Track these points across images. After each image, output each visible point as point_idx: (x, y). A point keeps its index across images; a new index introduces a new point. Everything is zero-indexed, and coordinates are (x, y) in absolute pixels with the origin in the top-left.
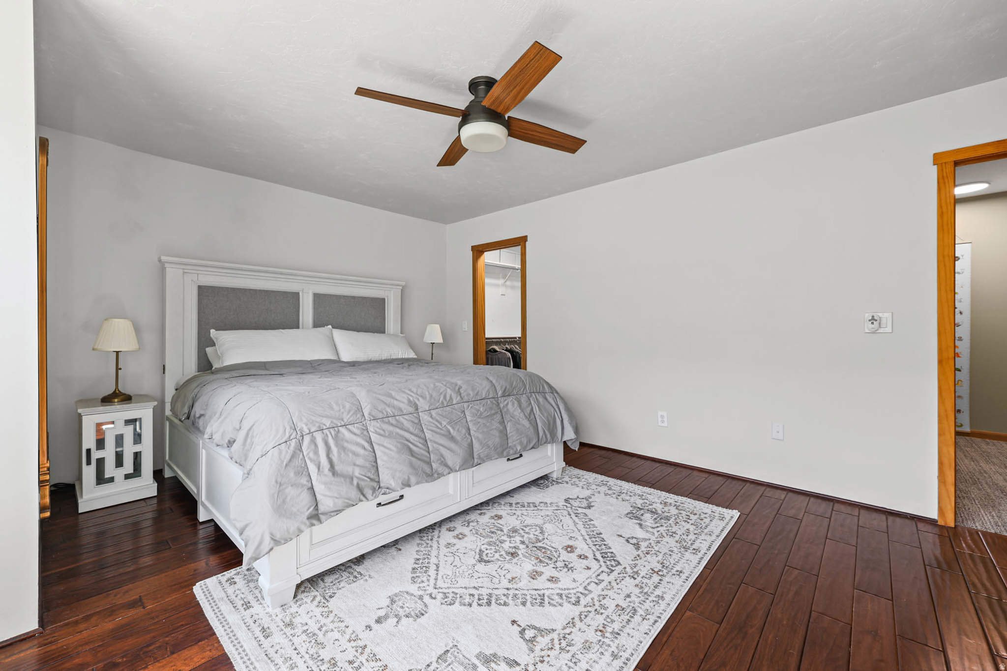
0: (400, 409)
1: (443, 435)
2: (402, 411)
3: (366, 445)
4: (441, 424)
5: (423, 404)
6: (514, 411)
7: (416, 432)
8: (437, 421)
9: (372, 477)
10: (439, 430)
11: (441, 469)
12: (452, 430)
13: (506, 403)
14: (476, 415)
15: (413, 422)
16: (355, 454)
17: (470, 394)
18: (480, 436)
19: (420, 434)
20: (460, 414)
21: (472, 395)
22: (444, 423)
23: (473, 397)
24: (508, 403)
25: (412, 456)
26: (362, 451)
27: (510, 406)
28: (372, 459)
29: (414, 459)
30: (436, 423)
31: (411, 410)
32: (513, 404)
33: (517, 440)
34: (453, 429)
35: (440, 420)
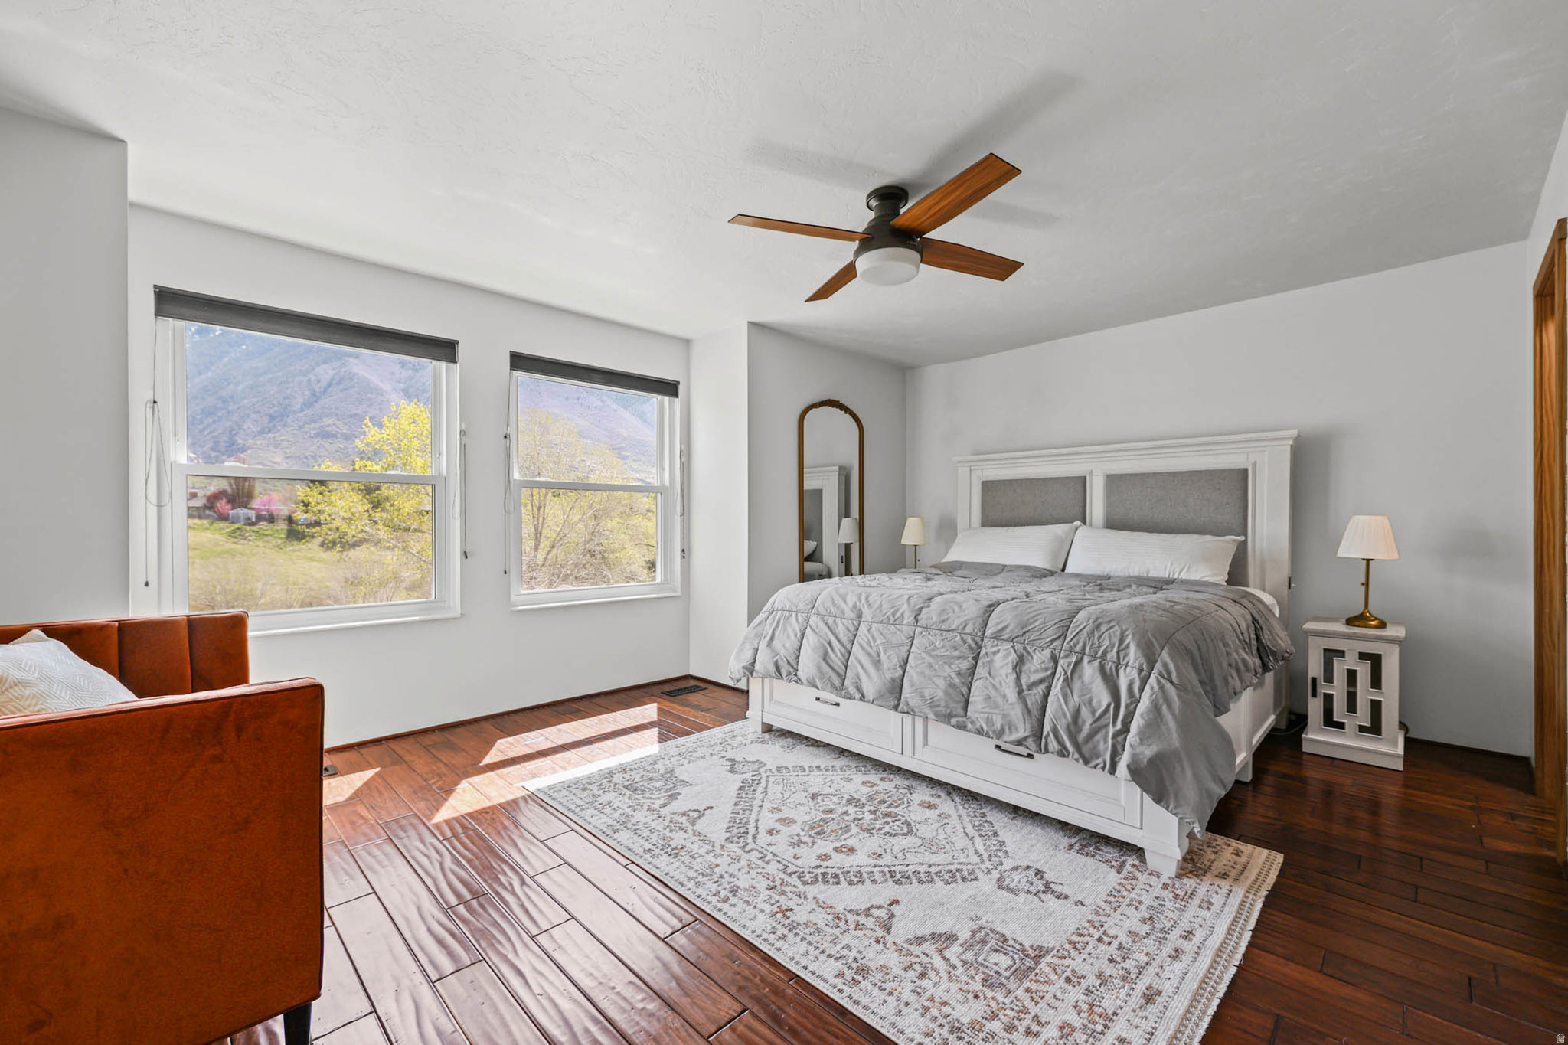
0: (843, 613)
1: (869, 654)
2: (844, 614)
3: (799, 634)
4: (875, 641)
5: (867, 614)
6: (1002, 667)
7: (845, 640)
8: (873, 637)
9: (791, 662)
10: (868, 648)
11: (852, 690)
12: (882, 654)
13: (996, 649)
14: (926, 648)
15: (848, 629)
16: (788, 637)
17: (932, 618)
18: (915, 677)
19: (849, 647)
20: (904, 638)
21: (934, 619)
22: (879, 642)
23: (936, 622)
24: (999, 651)
25: (824, 659)
26: (793, 637)
27: (998, 658)
28: (797, 647)
29: (824, 665)
30: (870, 639)
31: (852, 615)
32: (1006, 656)
33: (982, 712)
34: (885, 651)
35: (876, 637)
